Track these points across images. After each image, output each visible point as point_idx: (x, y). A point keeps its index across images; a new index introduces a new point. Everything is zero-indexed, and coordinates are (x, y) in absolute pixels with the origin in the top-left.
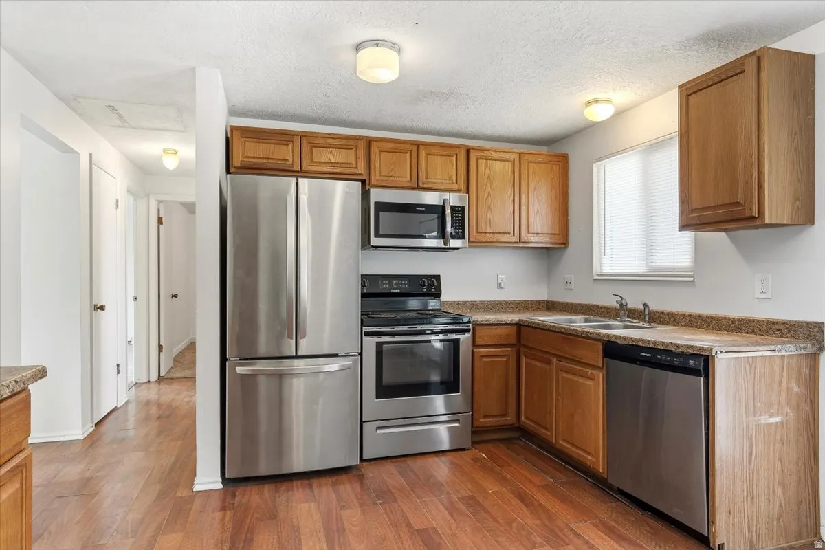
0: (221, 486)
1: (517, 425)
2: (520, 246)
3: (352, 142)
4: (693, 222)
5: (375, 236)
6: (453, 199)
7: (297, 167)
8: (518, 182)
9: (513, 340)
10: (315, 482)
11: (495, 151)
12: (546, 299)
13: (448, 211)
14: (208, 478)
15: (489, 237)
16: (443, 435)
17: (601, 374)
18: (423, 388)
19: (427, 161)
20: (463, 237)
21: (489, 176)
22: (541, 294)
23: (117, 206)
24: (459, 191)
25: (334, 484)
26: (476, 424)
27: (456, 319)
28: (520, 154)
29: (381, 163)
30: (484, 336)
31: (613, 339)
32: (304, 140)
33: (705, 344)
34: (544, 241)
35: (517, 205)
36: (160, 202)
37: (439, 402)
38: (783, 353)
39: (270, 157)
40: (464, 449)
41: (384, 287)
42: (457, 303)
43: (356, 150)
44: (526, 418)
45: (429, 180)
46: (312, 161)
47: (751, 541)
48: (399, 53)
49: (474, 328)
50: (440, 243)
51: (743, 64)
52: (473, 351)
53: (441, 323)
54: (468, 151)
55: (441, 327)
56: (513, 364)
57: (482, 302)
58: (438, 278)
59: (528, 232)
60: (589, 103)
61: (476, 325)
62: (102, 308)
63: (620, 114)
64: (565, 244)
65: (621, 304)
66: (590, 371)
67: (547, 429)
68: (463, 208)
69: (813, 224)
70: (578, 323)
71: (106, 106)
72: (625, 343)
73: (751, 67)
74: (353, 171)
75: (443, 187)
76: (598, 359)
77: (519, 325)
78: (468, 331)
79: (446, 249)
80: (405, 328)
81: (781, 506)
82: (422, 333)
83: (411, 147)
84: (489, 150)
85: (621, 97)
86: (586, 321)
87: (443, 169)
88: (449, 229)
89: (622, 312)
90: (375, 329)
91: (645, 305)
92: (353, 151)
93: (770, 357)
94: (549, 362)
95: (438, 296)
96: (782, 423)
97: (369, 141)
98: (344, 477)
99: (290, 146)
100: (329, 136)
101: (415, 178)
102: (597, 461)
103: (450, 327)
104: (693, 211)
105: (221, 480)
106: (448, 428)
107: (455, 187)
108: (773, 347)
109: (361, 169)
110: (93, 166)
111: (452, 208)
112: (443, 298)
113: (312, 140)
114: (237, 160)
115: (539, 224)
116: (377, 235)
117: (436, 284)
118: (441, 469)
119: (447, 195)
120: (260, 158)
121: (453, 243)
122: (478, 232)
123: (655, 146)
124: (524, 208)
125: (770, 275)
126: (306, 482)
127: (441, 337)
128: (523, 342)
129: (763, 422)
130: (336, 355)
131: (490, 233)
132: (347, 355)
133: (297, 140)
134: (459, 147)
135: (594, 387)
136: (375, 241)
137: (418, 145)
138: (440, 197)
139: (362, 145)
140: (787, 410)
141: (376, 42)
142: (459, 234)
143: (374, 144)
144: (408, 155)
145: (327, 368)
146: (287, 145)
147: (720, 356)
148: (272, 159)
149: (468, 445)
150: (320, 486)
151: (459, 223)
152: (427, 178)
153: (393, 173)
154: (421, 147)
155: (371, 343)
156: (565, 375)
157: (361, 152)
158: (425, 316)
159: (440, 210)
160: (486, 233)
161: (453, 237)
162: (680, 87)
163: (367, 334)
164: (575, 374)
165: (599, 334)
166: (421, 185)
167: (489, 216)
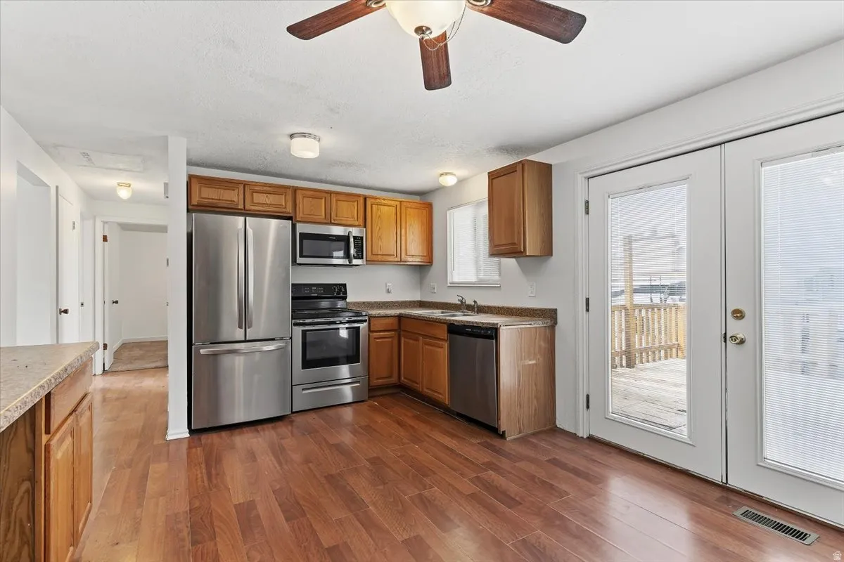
0: (188, 435)
1: (399, 384)
2: (401, 263)
3: (283, 190)
4: (495, 253)
5: (300, 257)
6: (355, 232)
7: (241, 206)
8: (399, 220)
9: (396, 328)
10: (259, 427)
11: (384, 199)
12: (419, 299)
13: (352, 240)
14: (178, 429)
15: (380, 258)
16: (348, 393)
17: (446, 345)
18: (335, 361)
19: (337, 205)
20: (362, 258)
21: (379, 216)
22: (417, 297)
23: (74, 227)
24: (359, 226)
25: (273, 428)
26: (371, 384)
27: (358, 314)
28: (401, 202)
29: (304, 206)
30: (377, 324)
31: (452, 322)
32: (247, 188)
33: (495, 322)
34: (417, 260)
35: (398, 237)
36: (105, 223)
37: (344, 370)
38: (535, 326)
39: (221, 198)
40: (363, 401)
41: (306, 292)
42: (358, 303)
43: (285, 196)
44: (405, 378)
45: (338, 218)
46: (253, 202)
47: (520, 428)
48: (319, 141)
49: (369, 320)
50: (346, 262)
51: (516, 167)
52: (369, 335)
53: (346, 317)
54: (365, 199)
55: (347, 319)
56: (396, 342)
57: (375, 302)
58: (344, 285)
59: (406, 254)
60: (442, 175)
61: (371, 317)
62: (66, 312)
63: (461, 181)
64: (431, 262)
65: (461, 301)
66: (440, 343)
67: (417, 383)
68: (362, 238)
69: (552, 255)
70: (437, 314)
71: (81, 153)
72: (458, 324)
73: (519, 168)
74: (284, 210)
75: (349, 223)
76: (445, 335)
77: (400, 317)
78: (365, 321)
79: (351, 265)
80: (322, 320)
81: (536, 410)
82: (334, 323)
83: (326, 195)
84: (379, 199)
85: (462, 173)
86: (442, 313)
87: (348, 210)
88: (352, 251)
89: (462, 307)
90: (301, 321)
91: (475, 302)
92: (283, 196)
93: (529, 328)
94: (417, 340)
95: (344, 298)
96: (536, 364)
97: (295, 190)
98: (280, 423)
99: (236, 191)
100: (265, 185)
101: (328, 216)
102: (445, 398)
103: (353, 319)
104: (496, 246)
105: (188, 431)
106: (352, 387)
107: (357, 223)
108: (530, 323)
109: (289, 209)
110: (59, 197)
111: (355, 238)
112: (348, 300)
113: (252, 187)
114: (195, 201)
115: (414, 250)
116: (301, 256)
117: (343, 290)
118: (348, 414)
119: (350, 229)
120: (213, 199)
121: (355, 262)
122: (372, 254)
123: (479, 204)
124: (403, 238)
125: (535, 284)
126: (253, 428)
127: (347, 325)
128: (402, 328)
129: (526, 363)
130: (273, 339)
131: (380, 255)
132: (282, 339)
133: (241, 187)
134: (359, 196)
135: (443, 353)
136: (299, 260)
137: (330, 193)
138: (345, 231)
139: (290, 192)
140: (538, 356)
141: (304, 135)
142: (359, 256)
143: (299, 192)
144: (323, 200)
145: (266, 348)
146: (234, 190)
147: (502, 327)
148: (223, 200)
149: (367, 398)
150: (264, 430)
151: (359, 248)
152: (336, 216)
153: (312, 213)
154: (332, 195)
155: (298, 331)
156: (427, 347)
157: (290, 198)
158: (335, 312)
159: (345, 239)
160: (378, 255)
161: (355, 258)
162: (489, 173)
163: (296, 324)
164: (432, 346)
165: (445, 320)
166: (333, 222)
167: (380, 243)
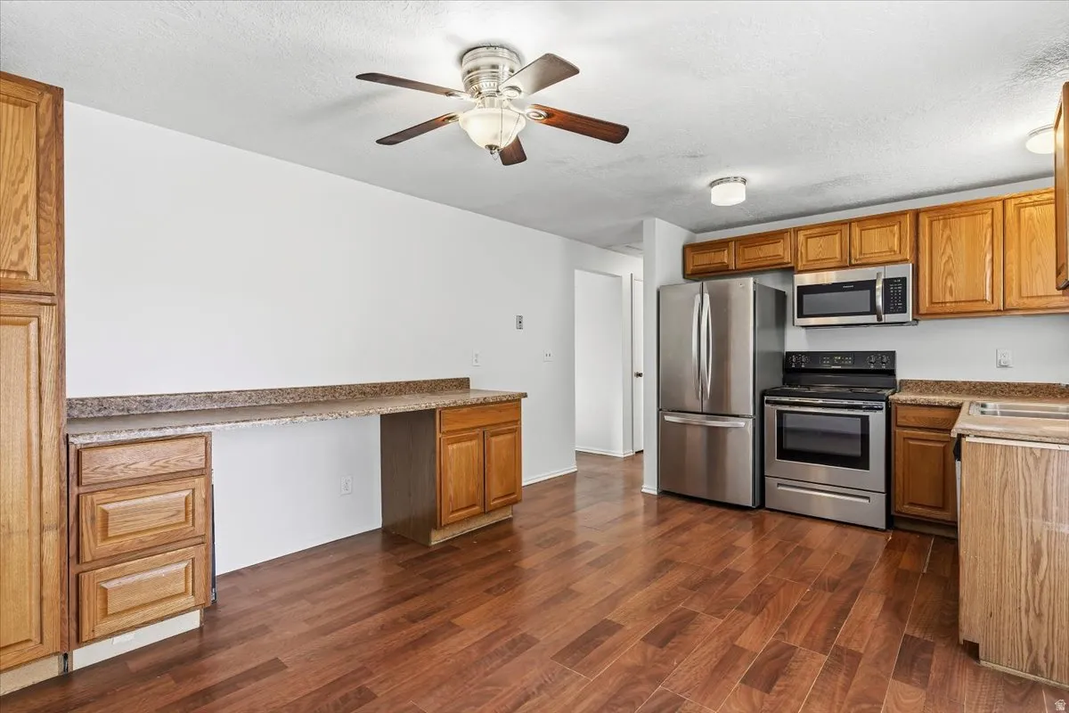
0: (656, 493)
2: (1003, 313)
3: (779, 236)
5: (798, 317)
6: (890, 272)
7: (731, 267)
8: (999, 236)
13: (879, 286)
14: (650, 486)
15: (950, 307)
18: (827, 459)
19: (861, 237)
20: (904, 311)
21: (949, 238)
24: (900, 261)
26: (897, 508)
28: (1003, 200)
29: (808, 249)
30: (912, 417)
35: (997, 264)
40: (876, 529)
41: (824, 363)
45: (862, 256)
46: (744, 259)
48: (743, 182)
50: (873, 319)
52: (892, 432)
54: (917, 215)
58: (891, 354)
59: (1020, 297)
60: (1031, 134)
61: (895, 403)
62: (640, 375)
68: (904, 280)
74: (780, 261)
75: (880, 260)
79: (880, 323)
83: (841, 227)
87: (883, 241)
88: (880, 304)
90: (776, 398)
92: (781, 243)
95: (891, 373)
97: (797, 231)
99: (726, 252)
101: (846, 256)
105: (657, 489)
107: (897, 258)
109: (788, 258)
111: (887, 281)
113: (743, 243)
114: (689, 270)
116: (802, 316)
117: (888, 360)
119: (881, 269)
120: (704, 265)
121: (888, 318)
130: (736, 416)
131: (952, 302)
132: (743, 417)
133: (732, 246)
134: (903, 213)
137: (850, 223)
138: (871, 273)
139: (789, 236)
142: (898, 309)
143: (800, 233)
144: (838, 235)
146: (724, 250)
148: (713, 264)
149: (883, 526)
151: (898, 296)
153: (821, 256)
154: (854, 224)
155: (772, 411)
157: (789, 243)
159: (870, 285)
160: (945, 303)
161: (889, 312)
163: (768, 402)
166: (853, 262)
167: (949, 283)
